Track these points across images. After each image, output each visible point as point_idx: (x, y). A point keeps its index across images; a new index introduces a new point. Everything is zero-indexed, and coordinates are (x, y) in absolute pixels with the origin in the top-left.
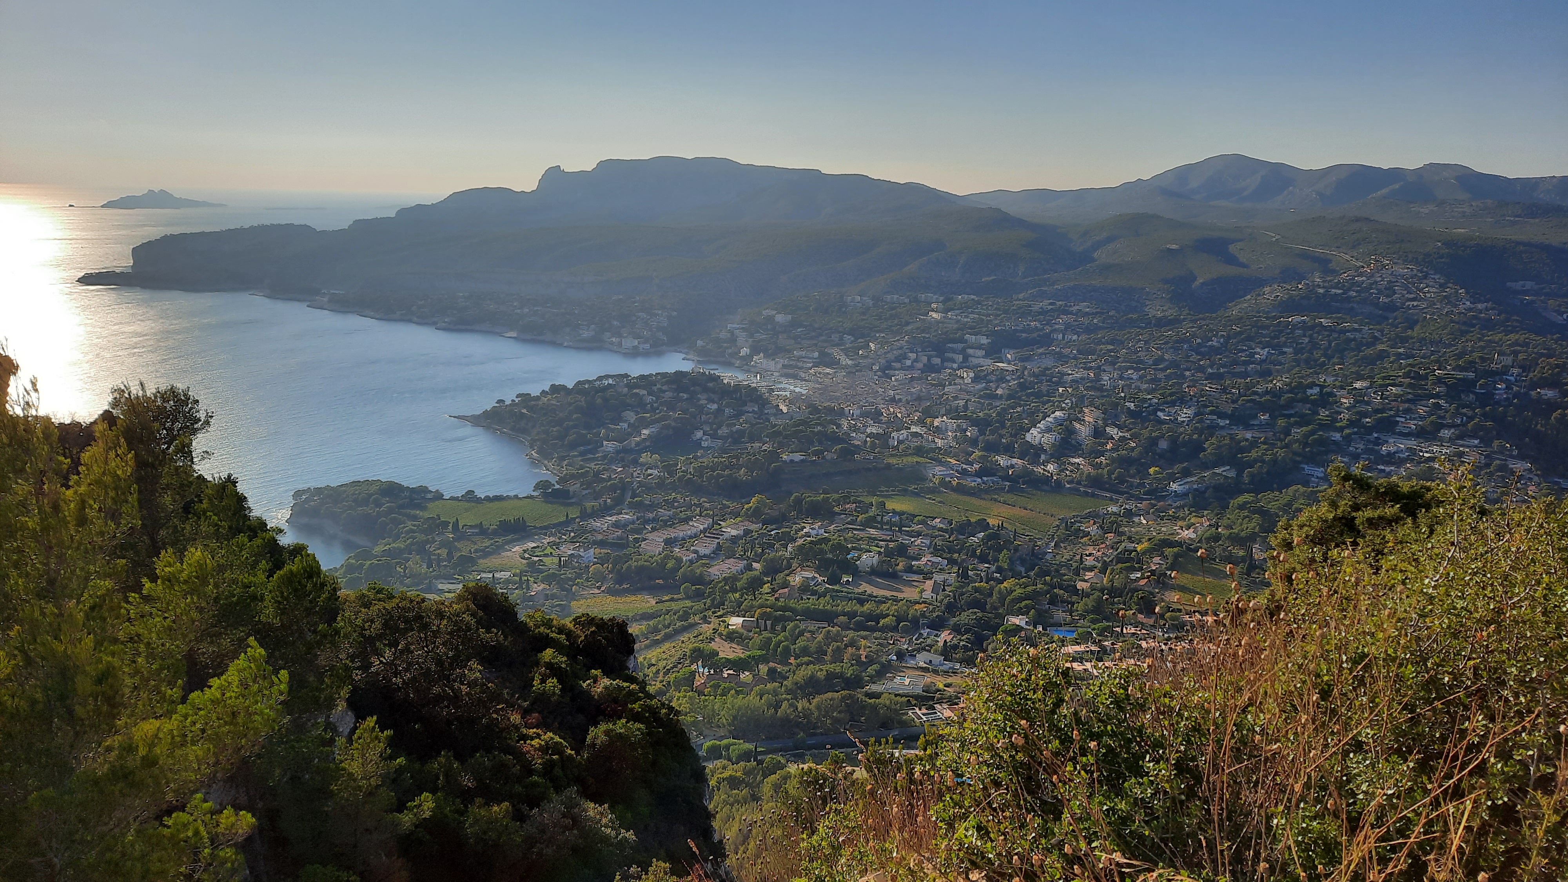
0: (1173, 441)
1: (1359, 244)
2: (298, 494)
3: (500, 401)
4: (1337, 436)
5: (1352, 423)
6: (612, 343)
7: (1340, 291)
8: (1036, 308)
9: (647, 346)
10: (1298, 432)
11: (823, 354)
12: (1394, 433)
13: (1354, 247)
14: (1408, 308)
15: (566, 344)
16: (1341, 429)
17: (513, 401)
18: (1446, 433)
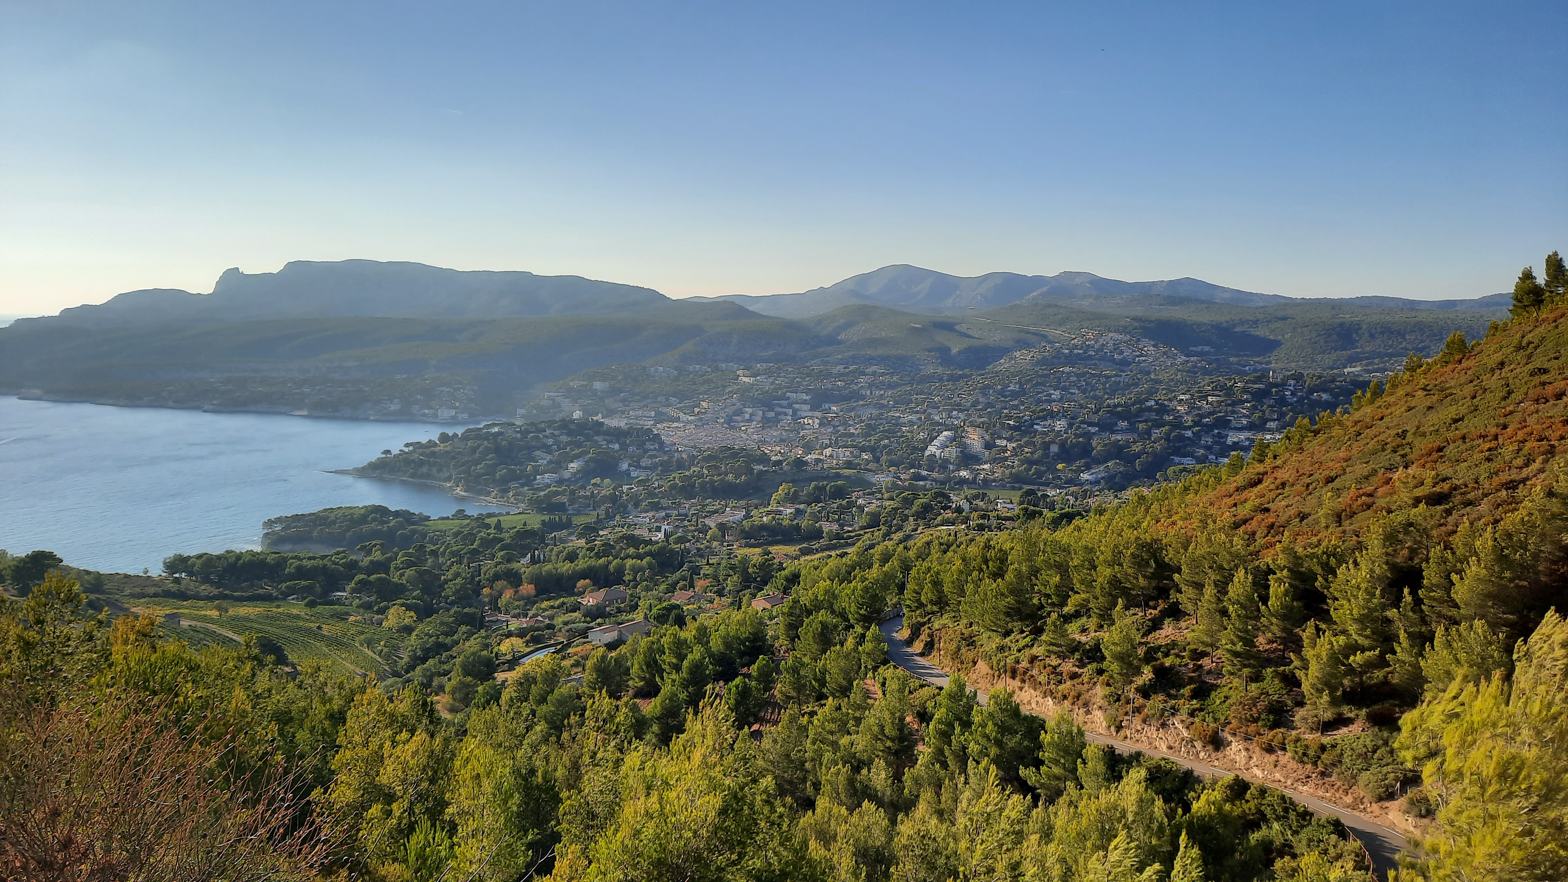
0: (1062, 445)
1: (1065, 322)
2: (269, 523)
3: (387, 452)
4: (1189, 434)
5: (1196, 423)
6: (425, 415)
7: (1081, 351)
8: (835, 371)
9: (465, 416)
10: (1156, 433)
11: (659, 413)
12: (1231, 429)
13: (1061, 325)
14: (1139, 362)
15: (372, 418)
16: (1189, 428)
17: (401, 451)
18: (1272, 425)
